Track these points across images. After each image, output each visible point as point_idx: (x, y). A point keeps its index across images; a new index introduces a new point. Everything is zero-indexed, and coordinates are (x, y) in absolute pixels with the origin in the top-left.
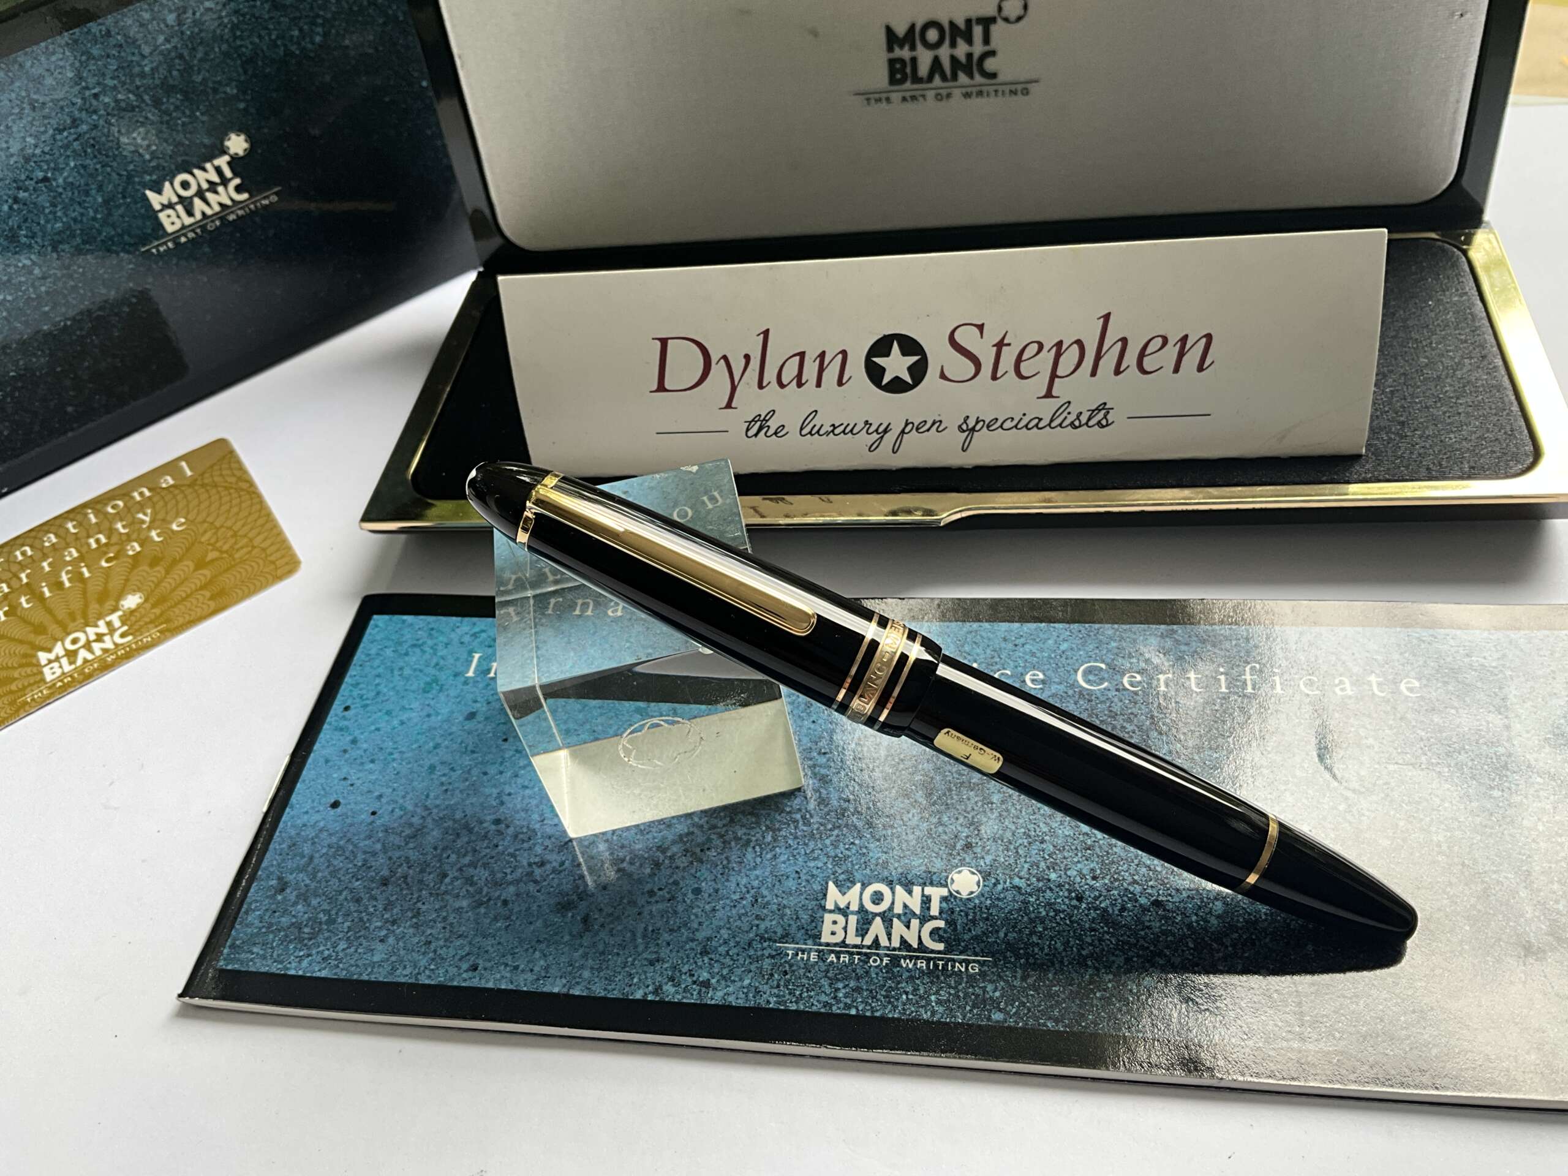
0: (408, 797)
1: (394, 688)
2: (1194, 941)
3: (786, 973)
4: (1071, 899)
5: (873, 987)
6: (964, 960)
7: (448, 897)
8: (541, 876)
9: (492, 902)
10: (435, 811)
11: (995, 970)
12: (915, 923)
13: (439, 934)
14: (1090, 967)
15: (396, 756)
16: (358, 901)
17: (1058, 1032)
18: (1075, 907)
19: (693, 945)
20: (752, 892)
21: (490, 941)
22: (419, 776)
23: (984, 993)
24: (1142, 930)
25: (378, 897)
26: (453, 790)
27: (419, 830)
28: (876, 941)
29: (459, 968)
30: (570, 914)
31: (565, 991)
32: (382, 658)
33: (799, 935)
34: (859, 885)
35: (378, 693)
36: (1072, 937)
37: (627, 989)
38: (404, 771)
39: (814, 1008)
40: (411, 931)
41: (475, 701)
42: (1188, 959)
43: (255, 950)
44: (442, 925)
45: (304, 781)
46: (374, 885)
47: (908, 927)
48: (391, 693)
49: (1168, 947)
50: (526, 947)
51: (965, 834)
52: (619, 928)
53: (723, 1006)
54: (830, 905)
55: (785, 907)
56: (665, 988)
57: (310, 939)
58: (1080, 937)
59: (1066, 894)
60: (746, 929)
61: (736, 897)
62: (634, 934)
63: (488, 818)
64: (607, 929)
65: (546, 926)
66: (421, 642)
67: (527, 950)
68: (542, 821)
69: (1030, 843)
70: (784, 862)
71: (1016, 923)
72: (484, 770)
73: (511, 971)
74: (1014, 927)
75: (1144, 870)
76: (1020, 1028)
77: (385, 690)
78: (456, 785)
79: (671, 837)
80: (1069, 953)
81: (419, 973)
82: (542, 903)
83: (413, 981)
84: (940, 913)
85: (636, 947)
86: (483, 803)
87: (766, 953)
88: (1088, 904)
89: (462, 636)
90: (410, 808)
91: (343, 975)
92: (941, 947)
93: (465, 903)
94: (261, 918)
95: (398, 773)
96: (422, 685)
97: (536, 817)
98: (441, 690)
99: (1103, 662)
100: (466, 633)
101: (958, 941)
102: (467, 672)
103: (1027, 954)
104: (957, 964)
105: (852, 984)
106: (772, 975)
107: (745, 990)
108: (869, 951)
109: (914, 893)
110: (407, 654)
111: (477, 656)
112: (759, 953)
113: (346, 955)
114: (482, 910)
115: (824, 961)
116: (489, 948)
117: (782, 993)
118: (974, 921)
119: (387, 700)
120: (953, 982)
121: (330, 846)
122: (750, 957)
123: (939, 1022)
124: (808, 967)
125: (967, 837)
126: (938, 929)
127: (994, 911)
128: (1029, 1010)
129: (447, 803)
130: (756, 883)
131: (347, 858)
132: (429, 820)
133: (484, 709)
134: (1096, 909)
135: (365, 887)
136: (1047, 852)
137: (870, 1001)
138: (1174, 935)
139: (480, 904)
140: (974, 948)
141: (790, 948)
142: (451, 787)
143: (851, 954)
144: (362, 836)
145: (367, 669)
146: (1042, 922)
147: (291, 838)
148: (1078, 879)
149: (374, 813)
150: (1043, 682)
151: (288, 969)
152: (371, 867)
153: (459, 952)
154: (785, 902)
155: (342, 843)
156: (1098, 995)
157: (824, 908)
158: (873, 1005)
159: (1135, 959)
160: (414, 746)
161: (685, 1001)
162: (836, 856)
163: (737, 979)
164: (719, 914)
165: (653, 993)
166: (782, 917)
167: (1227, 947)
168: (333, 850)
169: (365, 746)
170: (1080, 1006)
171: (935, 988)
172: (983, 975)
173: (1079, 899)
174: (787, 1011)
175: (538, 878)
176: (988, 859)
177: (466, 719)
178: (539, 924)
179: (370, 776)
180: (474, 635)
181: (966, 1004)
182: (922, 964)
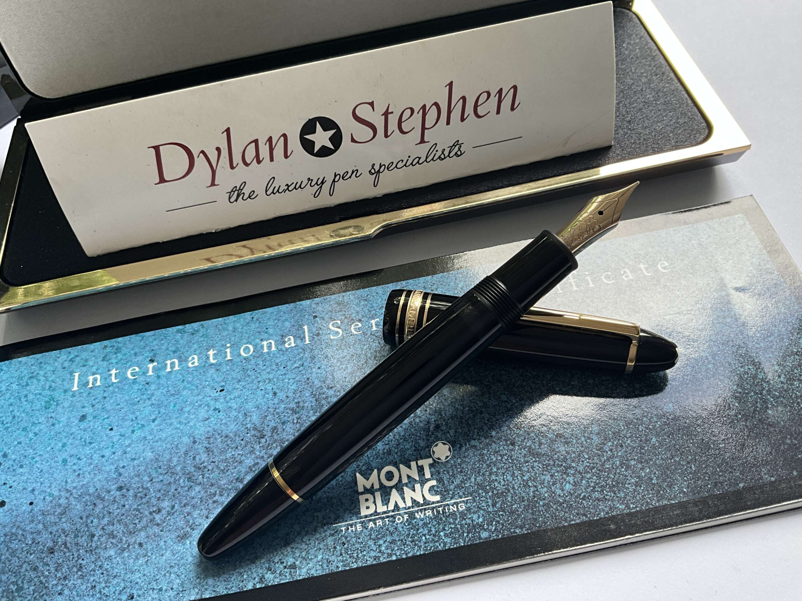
0: (53, 486)
1: (24, 411)
2: (588, 453)
3: (344, 544)
4: (508, 446)
5: (403, 537)
6: (455, 503)
7: (98, 551)
8: (161, 520)
9: (131, 547)
10: (74, 491)
11: (475, 504)
12: (418, 486)
13: (100, 578)
14: (532, 487)
15: (37, 459)
16: (35, 569)
17: (524, 534)
18: (512, 450)
21: (138, 575)
22: (57, 469)
23: (472, 521)
24: (556, 454)
25: (49, 563)
26: (83, 474)
27: (67, 508)
28: (396, 506)
30: (188, 542)
31: (198, 597)
32: (10, 392)
33: (346, 515)
34: (376, 471)
35: (14, 417)
36: (515, 470)
37: (241, 584)
38: (45, 469)
39: (368, 562)
40: (79, 581)
41: (83, 407)
42: (586, 466)
46: (44, 555)
47: (414, 490)
48: (23, 415)
49: (573, 461)
50: (163, 573)
51: (433, 420)
53: (308, 579)
54: (361, 489)
56: (266, 576)
58: (520, 469)
59: (504, 443)
60: (310, 520)
63: (114, 487)
65: (174, 555)
66: (35, 373)
67: (165, 575)
68: (151, 480)
69: (474, 416)
71: (480, 470)
72: (102, 454)
73: (158, 593)
74: (479, 472)
76: (500, 539)
77: (19, 414)
78: (85, 469)
79: (243, 470)
80: (516, 481)
82: (166, 539)
84: (431, 476)
86: (106, 478)
87: (328, 533)
88: (519, 446)
89: (62, 364)
90: (56, 493)
92: (438, 498)
93: (112, 552)
95: (41, 471)
96: (43, 404)
97: (146, 478)
98: (57, 405)
100: (66, 360)
101: (447, 491)
102: (73, 386)
103: (491, 488)
104: (451, 507)
105: (389, 539)
106: (335, 548)
107: (320, 563)
108: (393, 513)
109: (412, 467)
110: (27, 385)
111: (77, 375)
112: (323, 534)
114: (126, 554)
115: (367, 529)
116: (138, 580)
117: (345, 558)
118: (453, 476)
119: (22, 420)
120: (451, 520)
121: (5, 535)
122: (317, 539)
123: (449, 549)
124: (357, 536)
125: (435, 421)
126: (433, 486)
127: (464, 466)
128: (503, 525)
129: (81, 484)
131: (20, 541)
132: (72, 499)
133: (91, 411)
134: (525, 448)
135: (38, 558)
136: (486, 419)
137: (403, 547)
138: (574, 452)
139: (123, 550)
140: (458, 493)
141: (342, 526)
142: (81, 472)
143: (383, 518)
144: (27, 522)
146: (495, 465)
148: (509, 432)
149: (31, 504)
152: (39, 542)
153: (117, 588)
155: (14, 530)
156: (541, 503)
157: (357, 492)
158: (406, 549)
159: (556, 474)
160: (48, 449)
161: (282, 582)
163: (313, 557)
165: (259, 582)
166: (331, 506)
167: (607, 452)
168: (8, 537)
169: (13, 457)
170: (533, 514)
171: (441, 527)
172: (469, 509)
173: (513, 444)
174: (352, 570)
175: (159, 522)
176: (452, 432)
177: (80, 421)
178: (168, 554)
179: (22, 478)
180: (71, 360)
181: (463, 532)
182: (429, 513)
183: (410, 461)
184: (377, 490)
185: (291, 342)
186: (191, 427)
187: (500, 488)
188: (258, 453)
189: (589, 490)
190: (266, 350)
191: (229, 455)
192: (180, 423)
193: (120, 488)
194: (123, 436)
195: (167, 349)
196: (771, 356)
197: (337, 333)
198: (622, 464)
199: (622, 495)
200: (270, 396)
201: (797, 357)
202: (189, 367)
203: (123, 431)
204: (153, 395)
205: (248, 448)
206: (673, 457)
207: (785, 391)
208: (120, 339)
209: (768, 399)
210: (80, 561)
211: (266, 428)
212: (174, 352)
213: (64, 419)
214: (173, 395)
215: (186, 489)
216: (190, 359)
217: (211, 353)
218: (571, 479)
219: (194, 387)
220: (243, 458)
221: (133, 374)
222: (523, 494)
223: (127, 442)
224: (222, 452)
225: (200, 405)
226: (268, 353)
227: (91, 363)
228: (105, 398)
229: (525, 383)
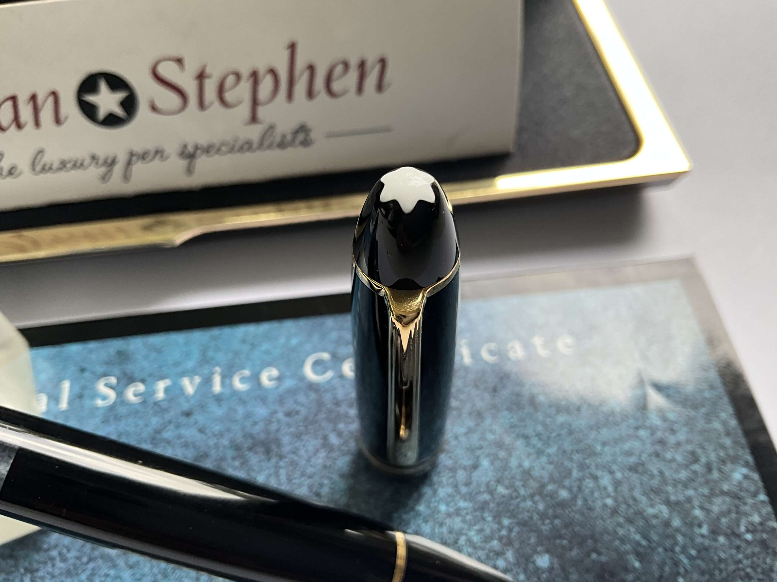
99: (327, 350)
196: (693, 493)
201: (727, 499)
207: (707, 549)
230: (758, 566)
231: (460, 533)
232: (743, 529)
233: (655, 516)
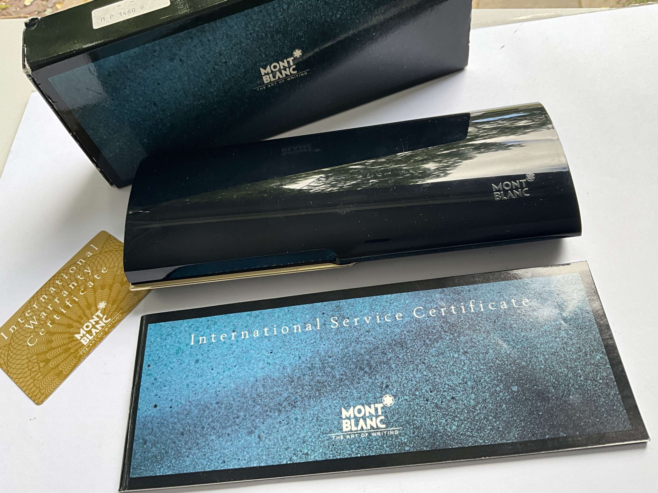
0: (182, 398)
1: (164, 354)
2: (467, 410)
3: (334, 445)
4: (425, 401)
5: (364, 445)
6: (393, 430)
7: (207, 436)
9: (224, 435)
10: (193, 402)
11: (403, 431)
12: (374, 418)
13: (208, 450)
14: (435, 425)
16: (174, 443)
17: (428, 451)
18: (427, 404)
19: (299, 440)
20: (316, 416)
21: (227, 451)
22: (184, 389)
23: (401, 441)
24: (450, 408)
25: (182, 440)
27: (190, 411)
28: (362, 428)
29: (219, 463)
30: (253, 436)
31: (258, 465)
32: (157, 342)
33: (335, 430)
34: (352, 407)
36: (427, 415)
37: (280, 461)
38: (178, 388)
39: (346, 457)
40: (197, 451)
41: (197, 355)
42: (465, 417)
43: (142, 468)
44: (208, 447)
45: (141, 399)
46: (179, 436)
47: (372, 420)
49: (459, 414)
51: (385, 382)
52: (272, 438)
53: (315, 461)
54: (344, 417)
55: (328, 420)
56: (293, 458)
57: (161, 461)
58: (429, 415)
59: (423, 399)
60: (316, 431)
61: (310, 419)
62: (277, 439)
63: (214, 402)
64: (268, 439)
65: (246, 442)
66: (170, 333)
67: (241, 452)
68: (234, 400)
69: (408, 382)
70: (325, 403)
72: (207, 383)
73: (237, 461)
74: (407, 414)
75: (447, 386)
76: (415, 451)
77: (162, 356)
78: (199, 391)
79: (282, 399)
80: (427, 421)
81: (204, 467)
82: (242, 433)
83: (203, 470)
84: (382, 414)
85: (279, 444)
86: (210, 396)
87: (325, 439)
88: (430, 402)
89: (185, 328)
90: (184, 403)
91: (177, 472)
92: (384, 426)
93: (214, 437)
94: (141, 456)
95: (175, 390)
96: (175, 351)
97: (231, 399)
98: (183, 352)
99: (421, 306)
100: (187, 326)
101: (390, 423)
102: (191, 342)
103: (413, 424)
104: (391, 432)
105: (357, 445)
106: (329, 447)
107: (321, 454)
108: (360, 432)
109: (372, 408)
110: (166, 339)
111: (193, 335)
112: (323, 439)
113: (176, 464)
114: (221, 439)
115: (346, 438)
116: (227, 453)
117: (334, 453)
118: (393, 415)
119: (163, 360)
120: (390, 439)
121: (158, 423)
122: (320, 441)
123: (388, 454)
124: (341, 442)
126: (382, 420)
127: (400, 410)
128: (417, 444)
129: (197, 398)
130: (316, 413)
131: (166, 427)
132: (192, 407)
133: (201, 358)
134: (433, 403)
135: (175, 437)
136: (414, 385)
137: (364, 450)
138: (460, 409)
139: (220, 437)
140: (395, 425)
141: (333, 436)
142: (197, 392)
144: (169, 417)
145: (152, 348)
146: (416, 411)
147: (143, 422)
148: (426, 393)
149: (171, 407)
150: (402, 317)
151: (156, 473)
152: (176, 429)
153: (217, 456)
154: (328, 418)
155: (162, 421)
156: (439, 435)
157: (341, 418)
158: (365, 452)
159: (449, 420)
160: (179, 377)
161: (301, 462)
162: (342, 397)
163: (317, 450)
164: (306, 427)
165: (289, 461)
166: (328, 424)
167: (477, 410)
168: (160, 424)
169: (160, 380)
170: (434, 440)
171: (385, 442)
172: (400, 434)
173: (427, 400)
174: (337, 459)
175: (238, 423)
176: (395, 390)
177: (195, 363)
178: (243, 441)
179: (166, 393)
180: (189, 327)
181: (396, 446)
182: (379, 434)
183: (371, 404)
184: (352, 418)
185: (309, 328)
186: (255, 372)
187: (418, 424)
188: (290, 391)
189: (465, 430)
190: (295, 331)
191: (275, 390)
192: (249, 369)
193: (217, 403)
194: (219, 373)
195: (242, 325)
196: (578, 364)
197: (336, 324)
198: (485, 418)
199: (482, 435)
200: (297, 358)
201: (593, 366)
202: (253, 337)
203: (219, 370)
204: (234, 351)
205: (285, 387)
206: (512, 417)
207: (582, 386)
208: (216, 317)
209: (571, 389)
210: (197, 441)
211: (295, 377)
212: (246, 327)
213: (187, 361)
214: (245, 352)
215: (252, 406)
216: (254, 332)
217: (266, 329)
218: (456, 423)
219: (256, 349)
220: (282, 393)
221: (224, 338)
222: (430, 429)
223: (221, 377)
224: (271, 388)
225: (260, 360)
226: (297, 333)
227: (200, 329)
228: (209, 351)
229: (437, 366)
230: (604, 392)
231: (481, 378)
232: (598, 378)
233: (562, 373)
